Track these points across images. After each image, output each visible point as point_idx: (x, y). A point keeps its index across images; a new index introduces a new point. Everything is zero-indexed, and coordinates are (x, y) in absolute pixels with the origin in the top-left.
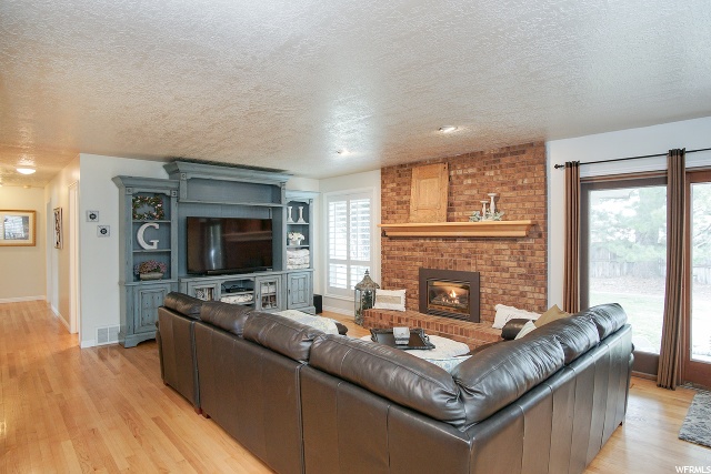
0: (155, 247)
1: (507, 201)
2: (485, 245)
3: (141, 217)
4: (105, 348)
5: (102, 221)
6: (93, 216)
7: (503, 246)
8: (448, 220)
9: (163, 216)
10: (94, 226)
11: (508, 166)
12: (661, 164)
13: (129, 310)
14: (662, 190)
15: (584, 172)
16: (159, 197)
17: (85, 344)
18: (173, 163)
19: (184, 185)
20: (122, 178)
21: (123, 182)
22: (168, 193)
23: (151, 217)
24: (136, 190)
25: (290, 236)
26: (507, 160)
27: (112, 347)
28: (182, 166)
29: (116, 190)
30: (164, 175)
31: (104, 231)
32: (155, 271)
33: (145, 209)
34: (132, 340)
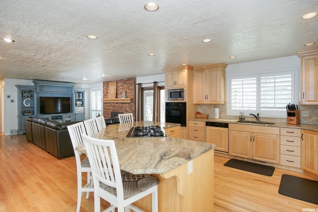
0: (29, 106)
1: (128, 93)
2: (124, 105)
3: (24, 97)
4: (13, 135)
5: (12, 98)
6: (9, 97)
7: (127, 105)
8: (116, 98)
9: (32, 96)
10: (9, 100)
11: (129, 83)
12: (152, 85)
13: (20, 124)
14: (152, 91)
15: (143, 86)
16: (30, 91)
17: (6, 134)
18: (35, 81)
19: (38, 88)
20: (18, 86)
21: (19, 87)
22: (33, 90)
23: (28, 97)
24: (22, 89)
25: (77, 102)
26: (128, 82)
27: (15, 135)
28: (38, 82)
29: (16, 89)
30: (33, 84)
31: (12, 101)
32: (29, 113)
33: (25, 95)
34: (22, 133)
